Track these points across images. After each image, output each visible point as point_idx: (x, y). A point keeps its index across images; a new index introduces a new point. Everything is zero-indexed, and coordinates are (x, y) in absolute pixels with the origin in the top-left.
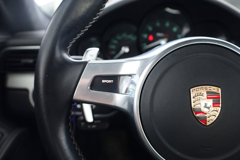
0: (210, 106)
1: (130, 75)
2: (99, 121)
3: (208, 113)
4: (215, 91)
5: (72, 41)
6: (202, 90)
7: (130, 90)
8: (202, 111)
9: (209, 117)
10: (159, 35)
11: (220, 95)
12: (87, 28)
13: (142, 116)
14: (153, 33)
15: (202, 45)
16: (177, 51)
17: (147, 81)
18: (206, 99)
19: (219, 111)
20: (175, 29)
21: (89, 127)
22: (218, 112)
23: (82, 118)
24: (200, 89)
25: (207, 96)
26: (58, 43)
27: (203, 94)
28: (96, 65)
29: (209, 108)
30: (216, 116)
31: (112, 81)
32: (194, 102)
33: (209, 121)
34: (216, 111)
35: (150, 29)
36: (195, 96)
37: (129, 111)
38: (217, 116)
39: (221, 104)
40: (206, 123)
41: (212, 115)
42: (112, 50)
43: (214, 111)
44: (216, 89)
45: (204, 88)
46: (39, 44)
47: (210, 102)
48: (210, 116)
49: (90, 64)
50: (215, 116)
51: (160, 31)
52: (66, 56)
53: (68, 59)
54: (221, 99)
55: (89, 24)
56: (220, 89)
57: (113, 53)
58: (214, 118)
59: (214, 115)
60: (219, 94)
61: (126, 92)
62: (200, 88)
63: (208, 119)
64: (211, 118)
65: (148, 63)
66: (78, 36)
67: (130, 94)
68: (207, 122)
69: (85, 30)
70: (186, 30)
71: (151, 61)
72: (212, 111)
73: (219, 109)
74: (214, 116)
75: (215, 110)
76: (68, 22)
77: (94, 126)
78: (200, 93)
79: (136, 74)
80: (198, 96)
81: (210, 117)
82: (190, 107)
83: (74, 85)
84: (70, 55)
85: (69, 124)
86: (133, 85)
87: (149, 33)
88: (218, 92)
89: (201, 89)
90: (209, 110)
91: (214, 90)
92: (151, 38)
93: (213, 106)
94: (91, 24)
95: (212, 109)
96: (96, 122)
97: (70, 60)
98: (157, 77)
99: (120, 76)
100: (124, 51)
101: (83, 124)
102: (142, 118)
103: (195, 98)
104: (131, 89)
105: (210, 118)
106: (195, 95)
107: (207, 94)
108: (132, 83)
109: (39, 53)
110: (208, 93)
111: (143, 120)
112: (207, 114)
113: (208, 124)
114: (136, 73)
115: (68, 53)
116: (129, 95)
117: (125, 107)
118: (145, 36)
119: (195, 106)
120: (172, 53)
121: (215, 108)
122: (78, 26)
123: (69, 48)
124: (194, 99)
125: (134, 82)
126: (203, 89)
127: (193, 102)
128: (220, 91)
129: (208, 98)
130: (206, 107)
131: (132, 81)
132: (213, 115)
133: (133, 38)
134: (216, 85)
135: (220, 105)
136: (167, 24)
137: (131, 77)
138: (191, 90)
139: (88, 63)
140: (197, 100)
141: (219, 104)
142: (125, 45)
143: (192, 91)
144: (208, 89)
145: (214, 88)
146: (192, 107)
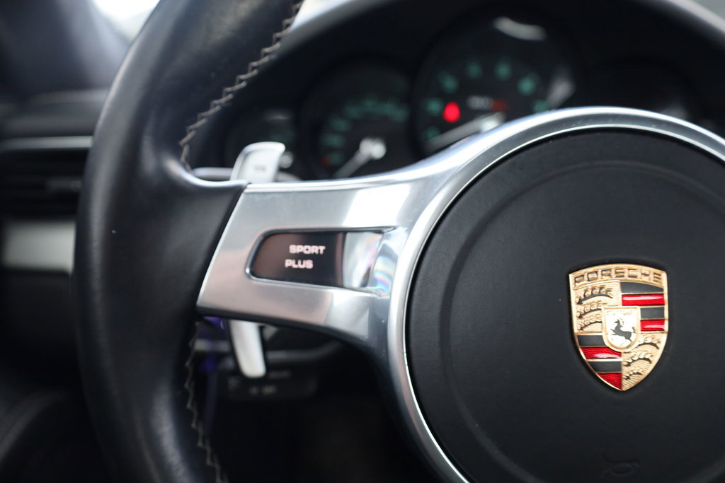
0: (633, 328)
1: (378, 231)
2: (285, 374)
3: (627, 351)
4: (649, 280)
5: (195, 121)
6: (607, 278)
7: (378, 275)
8: (608, 345)
9: (629, 364)
10: (477, 102)
11: (662, 295)
12: (241, 81)
13: (414, 360)
14: (459, 97)
15: (607, 135)
16: (526, 152)
17: (430, 249)
18: (621, 306)
19: (662, 346)
20: (527, 86)
21: (254, 391)
22: (658, 348)
23: (229, 363)
24: (600, 276)
25: (623, 296)
26: (149, 128)
27: (609, 290)
28: (269, 196)
29: (627, 335)
30: (650, 362)
31: (322, 248)
32: (580, 317)
33: (628, 378)
34: (651, 344)
35: (450, 84)
36: (586, 298)
37: (374, 344)
38: (655, 360)
39: (666, 323)
40: (620, 385)
41: (639, 359)
42: (332, 149)
43: (645, 344)
44: (652, 276)
45: (613, 271)
46: (88, 132)
47: (632, 317)
48: (634, 361)
49: (251, 196)
50: (648, 360)
51: (481, 92)
52: (178, 169)
53: (180, 178)
54: (666, 307)
55: (250, 68)
56: (664, 276)
57: (334, 158)
58: (646, 369)
59: (645, 359)
60: (662, 290)
61: (364, 284)
62: (600, 273)
63: (625, 371)
64: (635, 367)
65: (435, 190)
66: (216, 107)
67: (377, 290)
68: (624, 382)
69: (237, 87)
70: (561, 89)
71: (444, 186)
72: (639, 345)
73: (663, 338)
74: (647, 362)
75: (649, 341)
76: (182, 61)
77: (269, 390)
78: (601, 288)
79: (395, 228)
80: (593, 296)
81: (633, 365)
82: (568, 332)
83: (200, 262)
84: (188, 167)
85: (186, 385)
86: (387, 260)
87: (447, 98)
88: (657, 284)
89: (602, 275)
90: (628, 342)
91: (645, 279)
92: (452, 113)
93: (643, 329)
94: (254, 68)
95: (640, 337)
96: (273, 375)
97: (187, 183)
98: (462, 237)
99: (345, 232)
100: (370, 155)
101: (233, 382)
102: (416, 366)
103: (584, 302)
104: (382, 272)
105: (631, 368)
106: (584, 296)
107: (623, 291)
108: (385, 253)
109: (91, 160)
110: (625, 286)
111: (417, 372)
112: (623, 354)
113: (627, 385)
114: (394, 224)
115: (183, 159)
116: (373, 292)
117: (360, 329)
118: (434, 106)
119: (585, 329)
120: (510, 161)
121: (649, 337)
122: (213, 75)
123: (185, 144)
124: (581, 308)
125: (390, 249)
126: (610, 275)
127: (578, 314)
128: (664, 281)
129: (625, 303)
130: (618, 331)
131: (384, 247)
132: (642, 357)
133: (396, 113)
134: (652, 260)
135: (666, 326)
136: (503, 71)
137: (379, 237)
138: (571, 277)
139: (246, 191)
140: (591, 311)
141: (662, 322)
142: (374, 135)
143: (576, 282)
144: (626, 275)
145: (646, 269)
146: (576, 330)
